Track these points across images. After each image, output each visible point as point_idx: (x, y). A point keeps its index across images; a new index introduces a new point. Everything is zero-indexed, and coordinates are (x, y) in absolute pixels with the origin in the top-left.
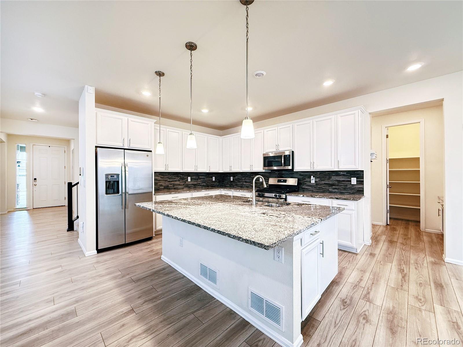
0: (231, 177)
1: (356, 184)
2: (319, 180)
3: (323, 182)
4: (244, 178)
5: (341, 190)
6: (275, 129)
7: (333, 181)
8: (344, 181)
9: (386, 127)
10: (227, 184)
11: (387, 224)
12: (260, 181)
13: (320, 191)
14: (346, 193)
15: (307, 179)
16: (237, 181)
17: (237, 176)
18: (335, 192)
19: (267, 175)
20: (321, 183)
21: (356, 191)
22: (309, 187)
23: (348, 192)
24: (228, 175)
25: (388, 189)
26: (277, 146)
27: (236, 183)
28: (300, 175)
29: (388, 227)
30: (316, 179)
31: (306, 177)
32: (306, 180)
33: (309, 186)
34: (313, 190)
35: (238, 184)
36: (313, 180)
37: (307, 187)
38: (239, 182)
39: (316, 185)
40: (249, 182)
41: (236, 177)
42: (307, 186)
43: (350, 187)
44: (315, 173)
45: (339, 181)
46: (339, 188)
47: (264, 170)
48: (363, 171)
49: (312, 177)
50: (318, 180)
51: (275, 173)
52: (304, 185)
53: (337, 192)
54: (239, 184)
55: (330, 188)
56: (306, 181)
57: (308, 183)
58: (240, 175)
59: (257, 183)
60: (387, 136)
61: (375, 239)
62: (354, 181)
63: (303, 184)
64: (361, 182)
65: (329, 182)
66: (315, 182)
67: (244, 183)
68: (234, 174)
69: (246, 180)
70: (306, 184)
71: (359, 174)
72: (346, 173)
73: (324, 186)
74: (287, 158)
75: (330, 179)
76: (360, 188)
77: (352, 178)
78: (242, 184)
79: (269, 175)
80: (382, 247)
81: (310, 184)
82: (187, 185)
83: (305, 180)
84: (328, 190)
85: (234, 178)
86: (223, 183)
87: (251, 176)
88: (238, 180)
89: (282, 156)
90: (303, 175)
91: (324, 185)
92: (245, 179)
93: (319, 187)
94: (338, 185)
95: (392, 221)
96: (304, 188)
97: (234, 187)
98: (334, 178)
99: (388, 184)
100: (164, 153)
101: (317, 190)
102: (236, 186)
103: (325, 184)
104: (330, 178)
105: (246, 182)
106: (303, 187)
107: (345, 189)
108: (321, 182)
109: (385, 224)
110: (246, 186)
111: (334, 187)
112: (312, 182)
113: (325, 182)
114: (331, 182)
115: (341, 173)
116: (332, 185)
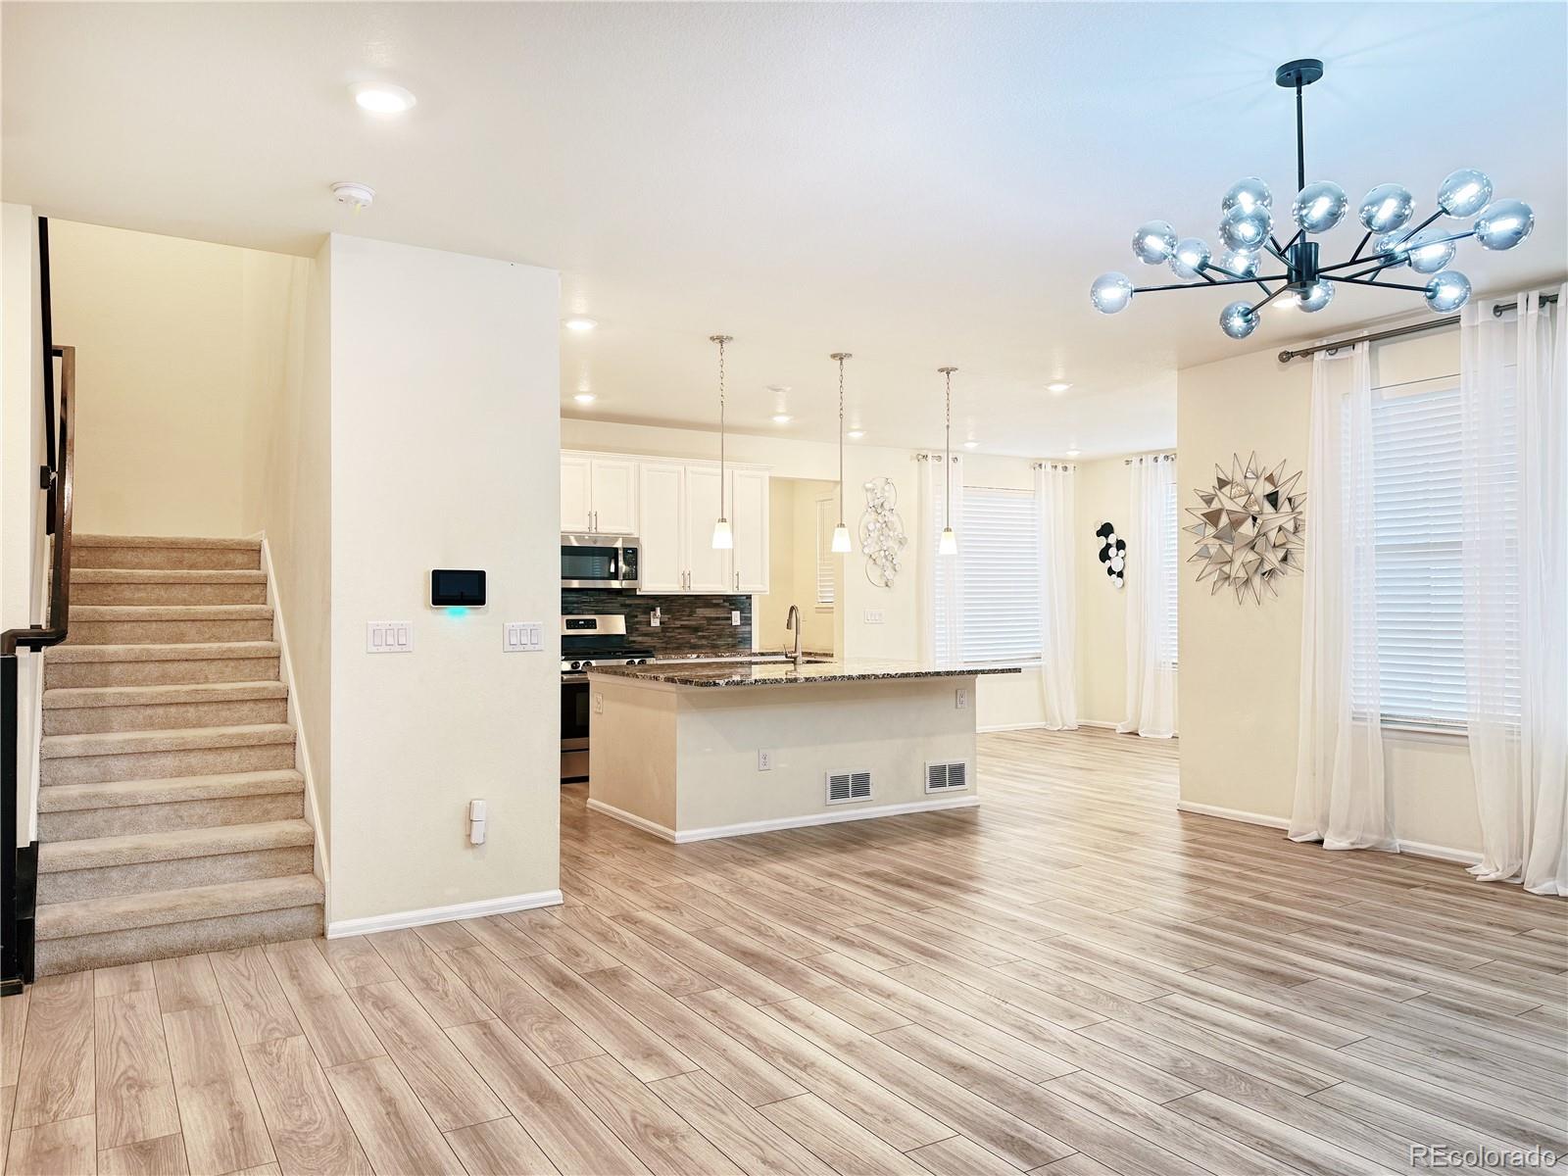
1: (739, 624)
2: (670, 619)
3: (678, 623)
5: (713, 642)
7: (699, 620)
8: (718, 619)
13: (671, 646)
14: (724, 645)
15: (643, 618)
18: (701, 645)
20: (673, 626)
21: (739, 640)
22: (646, 638)
23: (727, 644)
26: (596, 519)
28: (622, 605)
30: (663, 616)
31: (640, 612)
32: (638, 619)
33: (646, 635)
34: (656, 644)
36: (656, 619)
37: (640, 639)
39: (663, 631)
42: (641, 636)
43: (730, 632)
44: (664, 601)
45: (709, 619)
46: (710, 636)
48: (750, 596)
49: (658, 609)
50: (666, 618)
52: (632, 632)
53: (705, 646)
55: (693, 638)
56: (638, 623)
57: (643, 628)
62: (736, 618)
63: (629, 631)
64: (747, 620)
65: (691, 623)
66: (661, 623)
70: (637, 629)
71: (743, 604)
72: (722, 601)
73: (680, 633)
75: (692, 616)
76: (745, 632)
77: (733, 612)
81: (649, 629)
83: (636, 619)
84: (689, 643)
89: (616, 549)
90: (630, 605)
91: (680, 631)
93: (669, 637)
94: (708, 629)
96: (635, 642)
98: (701, 612)
101: (664, 645)
103: (682, 627)
104: (692, 612)
106: (631, 639)
107: (720, 637)
108: (674, 624)
111: (700, 634)
112: (653, 624)
113: (683, 623)
114: (694, 623)
115: (714, 601)
116: (695, 629)
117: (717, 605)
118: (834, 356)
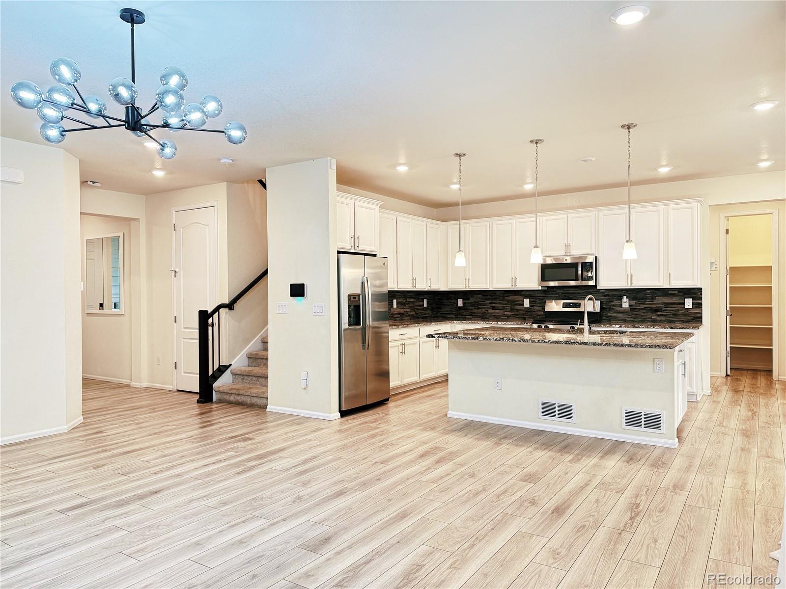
0: (459, 300)
1: (691, 307)
2: (635, 303)
3: (642, 306)
4: (490, 301)
5: (670, 317)
6: (563, 218)
7: (658, 304)
8: (674, 303)
9: (725, 217)
10: (450, 314)
11: (727, 375)
12: (525, 306)
13: (638, 320)
14: (678, 321)
15: (616, 302)
16: (473, 308)
17: (473, 297)
18: (661, 320)
19: (539, 295)
20: (639, 308)
21: (692, 318)
22: (618, 314)
23: (680, 321)
24: (451, 297)
25: (728, 317)
26: (568, 246)
27: (470, 311)
29: (729, 378)
30: (630, 301)
31: (614, 299)
32: (614, 303)
33: (619, 312)
34: (625, 320)
35: (474, 313)
36: (626, 303)
37: (615, 315)
38: (479, 309)
39: (631, 311)
40: (501, 308)
41: (471, 300)
42: (615, 313)
43: (684, 313)
44: (629, 292)
45: (666, 304)
46: (667, 315)
47: (540, 287)
48: (701, 289)
49: (625, 297)
50: (633, 303)
51: (555, 291)
52: (610, 311)
53: (664, 321)
54: (479, 313)
55: (654, 315)
56: (613, 305)
57: (618, 309)
58: (480, 296)
59: (518, 310)
60: (727, 231)
61: (715, 389)
62: (689, 303)
63: (607, 310)
64: (698, 305)
65: (652, 306)
66: (629, 306)
67: (490, 311)
68: (466, 295)
69: (494, 305)
70: (613, 309)
71: (695, 294)
72: (677, 292)
73: (644, 313)
74: (587, 266)
75: (653, 301)
76: (697, 313)
77: (686, 299)
78: (485, 313)
79: (542, 295)
80: (725, 395)
81: (621, 309)
82: (393, 314)
83: (612, 303)
84: (650, 318)
85: (465, 301)
86: (439, 312)
87: (506, 298)
88: (477, 305)
89: (578, 263)
91: (644, 311)
92: (491, 303)
93: (636, 315)
94: (666, 310)
95: (733, 371)
96: (611, 316)
97: (465, 318)
98: (660, 300)
99: (728, 309)
100: (465, 265)
101: (632, 319)
102: (471, 317)
103: (645, 309)
104: (653, 299)
105: (493, 308)
106: (609, 314)
107: (675, 315)
108: (639, 306)
109: (724, 375)
110: (494, 316)
111: (659, 313)
112: (624, 306)
113: (645, 306)
114: (655, 306)
115: (670, 292)
116: (656, 310)
117: (674, 295)
118: (532, 142)
